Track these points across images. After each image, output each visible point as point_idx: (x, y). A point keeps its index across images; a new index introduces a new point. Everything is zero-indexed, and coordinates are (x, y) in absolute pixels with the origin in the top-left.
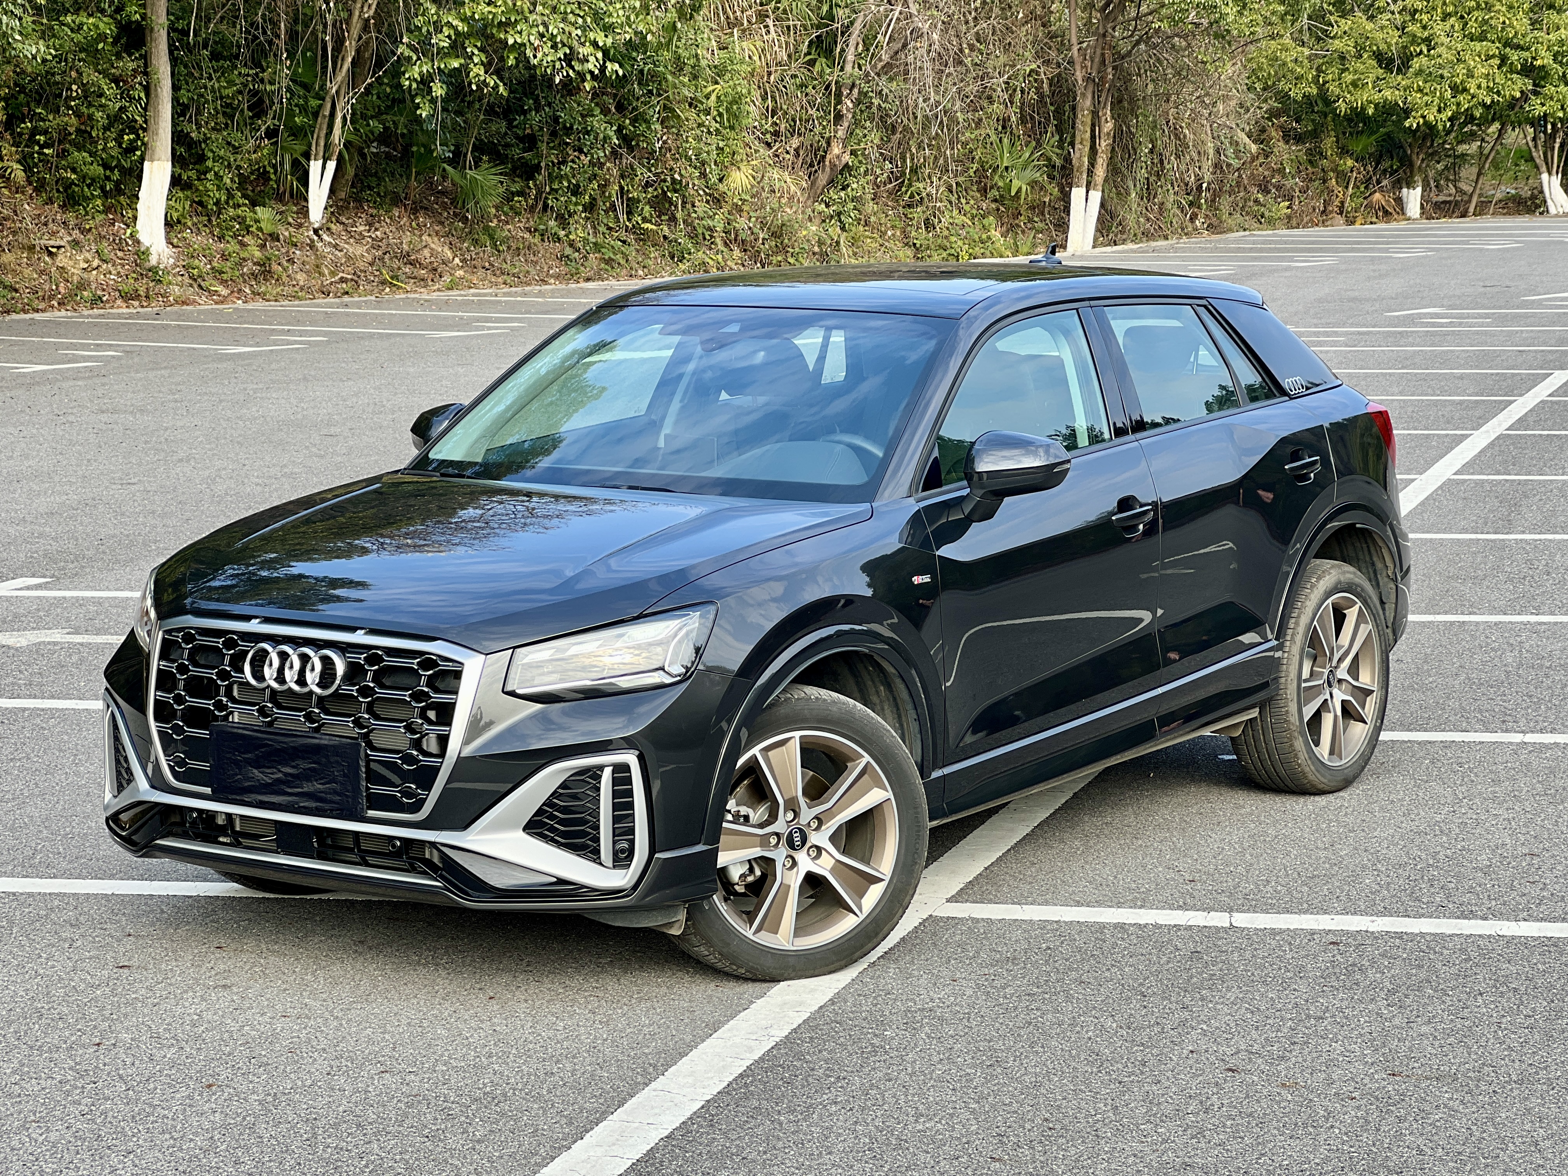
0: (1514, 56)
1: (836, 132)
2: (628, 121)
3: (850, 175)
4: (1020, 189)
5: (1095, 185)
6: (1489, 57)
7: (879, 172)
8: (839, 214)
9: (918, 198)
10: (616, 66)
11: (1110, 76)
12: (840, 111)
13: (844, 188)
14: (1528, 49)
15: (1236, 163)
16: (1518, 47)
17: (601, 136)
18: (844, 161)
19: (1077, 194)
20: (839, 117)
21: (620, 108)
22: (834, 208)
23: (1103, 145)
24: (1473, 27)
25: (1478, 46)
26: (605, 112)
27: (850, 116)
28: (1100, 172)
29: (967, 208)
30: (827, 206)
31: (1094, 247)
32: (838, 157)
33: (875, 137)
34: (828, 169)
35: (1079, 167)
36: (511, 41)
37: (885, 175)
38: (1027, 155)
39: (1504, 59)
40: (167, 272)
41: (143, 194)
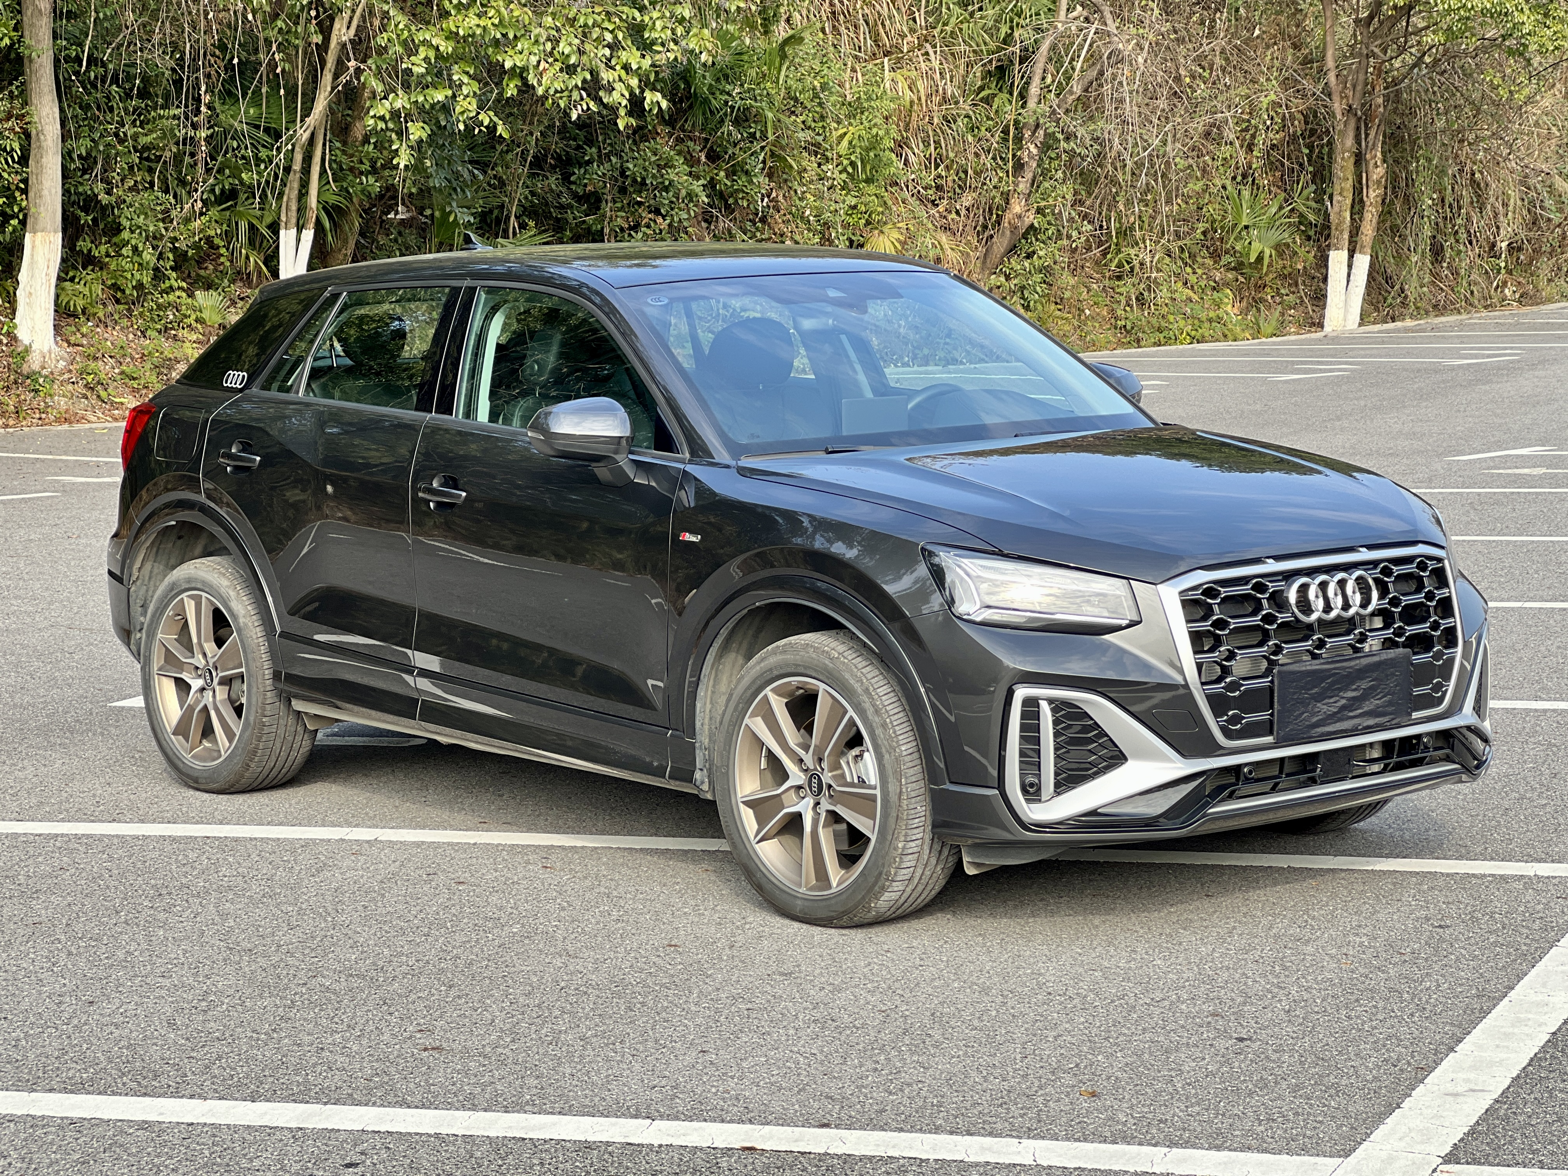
1: (1016, 185)
2: (722, 174)
3: (1037, 240)
4: (1262, 252)
5: (1362, 247)
7: (1075, 234)
8: (1022, 288)
9: (1127, 267)
10: (659, 96)
11: (1381, 109)
12: (1020, 158)
13: (1029, 256)
15: (1556, 218)
17: (683, 193)
18: (1027, 221)
19: (1337, 259)
20: (1019, 166)
21: (713, 157)
22: (1015, 282)
23: (1373, 195)
26: (692, 161)
27: (1035, 165)
28: (1368, 230)
29: (1193, 279)
30: (1008, 278)
31: (1360, 325)
32: (1019, 217)
33: (1067, 190)
34: (1008, 233)
35: (1338, 225)
36: (508, 65)
37: (1083, 239)
38: (1274, 210)
40: (51, 379)
41: (22, 277)
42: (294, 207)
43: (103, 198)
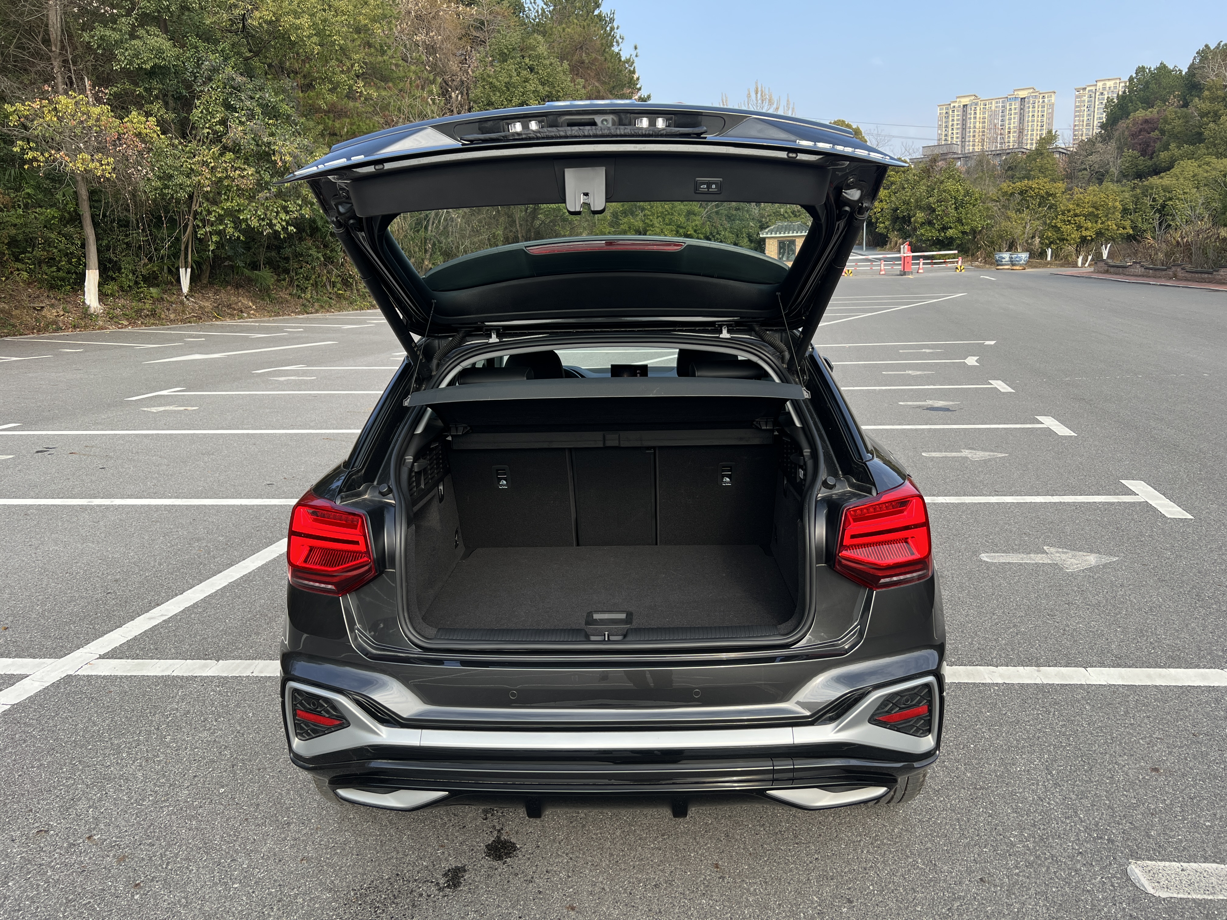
0: (681, 231)
6: (672, 231)
10: (293, 228)
14: (685, 228)
16: (682, 228)
21: (326, 246)
24: (667, 221)
25: (668, 227)
26: (318, 247)
36: (241, 218)
39: (677, 232)
40: (97, 316)
41: (86, 284)
42: (183, 261)
43: (115, 259)
